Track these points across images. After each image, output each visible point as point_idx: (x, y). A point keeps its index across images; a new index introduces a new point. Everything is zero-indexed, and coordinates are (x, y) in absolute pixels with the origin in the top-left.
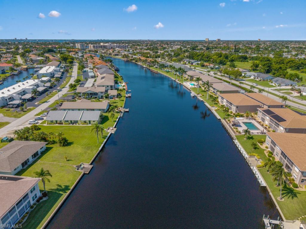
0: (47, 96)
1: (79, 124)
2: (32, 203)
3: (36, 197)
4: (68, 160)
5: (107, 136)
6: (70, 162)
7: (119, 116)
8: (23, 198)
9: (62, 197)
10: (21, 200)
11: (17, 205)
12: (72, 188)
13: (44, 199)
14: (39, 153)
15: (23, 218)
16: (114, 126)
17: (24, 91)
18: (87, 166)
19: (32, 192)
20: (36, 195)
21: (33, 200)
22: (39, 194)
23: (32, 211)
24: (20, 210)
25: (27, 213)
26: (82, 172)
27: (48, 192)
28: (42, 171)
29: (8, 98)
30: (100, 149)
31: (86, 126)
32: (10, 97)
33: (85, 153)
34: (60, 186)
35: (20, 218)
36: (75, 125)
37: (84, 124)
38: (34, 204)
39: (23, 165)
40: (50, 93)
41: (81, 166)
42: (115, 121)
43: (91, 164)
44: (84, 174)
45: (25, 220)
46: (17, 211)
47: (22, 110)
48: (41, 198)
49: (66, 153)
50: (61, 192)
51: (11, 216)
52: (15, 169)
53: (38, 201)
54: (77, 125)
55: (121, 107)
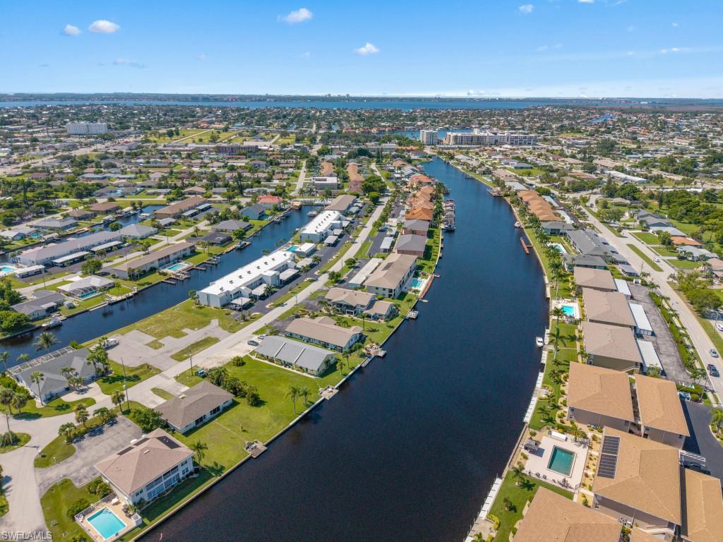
0: (290, 290)
1: (293, 369)
2: (181, 476)
3: (187, 471)
4: (244, 431)
5: (313, 403)
6: (245, 433)
7: (359, 366)
8: (172, 470)
9: (212, 479)
10: (169, 472)
11: (164, 475)
12: (225, 472)
13: (195, 476)
14: (221, 408)
15: (167, 491)
16: (336, 387)
17: (261, 279)
18: (261, 447)
19: (182, 465)
20: (187, 468)
21: (184, 473)
22: (191, 468)
23: (178, 486)
24: (167, 482)
25: (173, 486)
26: (250, 453)
27: (203, 468)
28: (199, 444)
29: (234, 292)
30: (291, 424)
31: (299, 375)
32: (237, 291)
33: (270, 424)
34: (216, 465)
35: (165, 489)
36: (287, 369)
37: (298, 370)
38: (183, 478)
39: (197, 422)
40: (297, 285)
41: (253, 444)
42: (345, 375)
43: (266, 446)
44: (251, 457)
45: (169, 493)
46: (164, 481)
47: (244, 318)
48: (191, 474)
49: (247, 418)
50: (213, 474)
51: (156, 484)
52: (187, 426)
53: (187, 476)
54: (290, 369)
55: (377, 344)
